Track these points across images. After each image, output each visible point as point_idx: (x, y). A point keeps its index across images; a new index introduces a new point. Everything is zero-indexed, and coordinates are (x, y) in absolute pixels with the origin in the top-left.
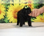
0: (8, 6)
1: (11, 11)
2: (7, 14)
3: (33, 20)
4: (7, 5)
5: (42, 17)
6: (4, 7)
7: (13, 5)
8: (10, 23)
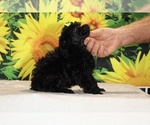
0: (20, 23)
1: (29, 38)
2: (12, 49)
3: (102, 77)
4: (17, 18)
5: (132, 65)
6: (6, 22)
7: (38, 20)
8: (20, 79)
